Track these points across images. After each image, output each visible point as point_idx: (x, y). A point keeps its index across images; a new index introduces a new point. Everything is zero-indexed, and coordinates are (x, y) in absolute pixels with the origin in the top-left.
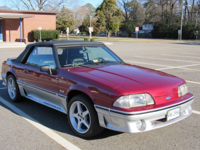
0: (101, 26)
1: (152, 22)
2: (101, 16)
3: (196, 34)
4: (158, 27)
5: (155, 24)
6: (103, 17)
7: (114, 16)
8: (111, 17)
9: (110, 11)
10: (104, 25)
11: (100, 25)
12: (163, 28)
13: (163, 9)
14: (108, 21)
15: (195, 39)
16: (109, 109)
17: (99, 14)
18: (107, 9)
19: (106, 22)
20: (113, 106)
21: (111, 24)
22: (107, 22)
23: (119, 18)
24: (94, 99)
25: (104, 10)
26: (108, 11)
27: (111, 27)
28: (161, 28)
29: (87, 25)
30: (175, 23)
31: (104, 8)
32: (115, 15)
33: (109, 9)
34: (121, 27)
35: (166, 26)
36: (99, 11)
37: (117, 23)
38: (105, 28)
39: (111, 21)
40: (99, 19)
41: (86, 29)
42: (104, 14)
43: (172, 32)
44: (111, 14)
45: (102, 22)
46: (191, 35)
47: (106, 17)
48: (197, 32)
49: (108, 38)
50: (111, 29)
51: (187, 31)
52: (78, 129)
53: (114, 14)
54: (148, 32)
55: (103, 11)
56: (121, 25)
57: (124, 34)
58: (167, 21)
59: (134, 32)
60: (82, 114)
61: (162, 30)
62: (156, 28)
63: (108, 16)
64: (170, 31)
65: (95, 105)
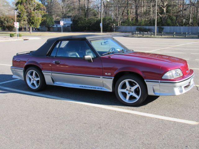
0: (22, 21)
1: (71, 16)
2: (22, 11)
3: (113, 26)
4: (77, 21)
5: (74, 18)
6: (24, 11)
7: (35, 11)
8: (33, 12)
9: (31, 5)
10: (25, 20)
11: (22, 19)
12: (82, 21)
13: (79, 4)
14: (29, 15)
15: (113, 31)
16: (159, 81)
17: (20, 8)
18: (28, 4)
19: (27, 16)
20: (162, 79)
21: (33, 19)
22: (29, 17)
23: (41, 13)
24: (144, 76)
25: (25, 4)
26: (28, 6)
27: (33, 22)
28: (80, 22)
29: (5, 20)
30: (93, 17)
31: (24, 2)
32: (37, 9)
33: (29, 3)
34: (42, 21)
35: (85, 20)
36: (19, 5)
37: (39, 18)
38: (26, 22)
39: (33, 15)
40: (19, 13)
41: (4, 24)
42: (25, 9)
43: (90, 26)
44: (32, 9)
45: (23, 16)
46: (109, 28)
47: (27, 12)
48: (114, 24)
49: (30, 33)
50: (33, 23)
51: (105, 24)
52: (127, 100)
53: (35, 8)
54: (66, 26)
55: (23, 5)
56: (43, 19)
57: (43, 28)
58: (85, 15)
59: (53, 26)
60: (130, 88)
61: (81, 23)
62: (75, 22)
63: (29, 10)
64: (89, 24)
65: (145, 80)
